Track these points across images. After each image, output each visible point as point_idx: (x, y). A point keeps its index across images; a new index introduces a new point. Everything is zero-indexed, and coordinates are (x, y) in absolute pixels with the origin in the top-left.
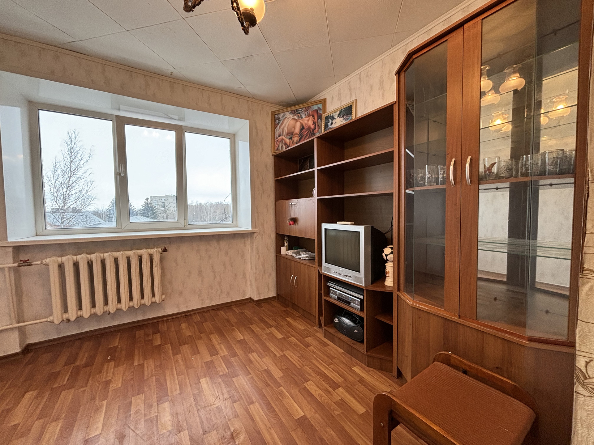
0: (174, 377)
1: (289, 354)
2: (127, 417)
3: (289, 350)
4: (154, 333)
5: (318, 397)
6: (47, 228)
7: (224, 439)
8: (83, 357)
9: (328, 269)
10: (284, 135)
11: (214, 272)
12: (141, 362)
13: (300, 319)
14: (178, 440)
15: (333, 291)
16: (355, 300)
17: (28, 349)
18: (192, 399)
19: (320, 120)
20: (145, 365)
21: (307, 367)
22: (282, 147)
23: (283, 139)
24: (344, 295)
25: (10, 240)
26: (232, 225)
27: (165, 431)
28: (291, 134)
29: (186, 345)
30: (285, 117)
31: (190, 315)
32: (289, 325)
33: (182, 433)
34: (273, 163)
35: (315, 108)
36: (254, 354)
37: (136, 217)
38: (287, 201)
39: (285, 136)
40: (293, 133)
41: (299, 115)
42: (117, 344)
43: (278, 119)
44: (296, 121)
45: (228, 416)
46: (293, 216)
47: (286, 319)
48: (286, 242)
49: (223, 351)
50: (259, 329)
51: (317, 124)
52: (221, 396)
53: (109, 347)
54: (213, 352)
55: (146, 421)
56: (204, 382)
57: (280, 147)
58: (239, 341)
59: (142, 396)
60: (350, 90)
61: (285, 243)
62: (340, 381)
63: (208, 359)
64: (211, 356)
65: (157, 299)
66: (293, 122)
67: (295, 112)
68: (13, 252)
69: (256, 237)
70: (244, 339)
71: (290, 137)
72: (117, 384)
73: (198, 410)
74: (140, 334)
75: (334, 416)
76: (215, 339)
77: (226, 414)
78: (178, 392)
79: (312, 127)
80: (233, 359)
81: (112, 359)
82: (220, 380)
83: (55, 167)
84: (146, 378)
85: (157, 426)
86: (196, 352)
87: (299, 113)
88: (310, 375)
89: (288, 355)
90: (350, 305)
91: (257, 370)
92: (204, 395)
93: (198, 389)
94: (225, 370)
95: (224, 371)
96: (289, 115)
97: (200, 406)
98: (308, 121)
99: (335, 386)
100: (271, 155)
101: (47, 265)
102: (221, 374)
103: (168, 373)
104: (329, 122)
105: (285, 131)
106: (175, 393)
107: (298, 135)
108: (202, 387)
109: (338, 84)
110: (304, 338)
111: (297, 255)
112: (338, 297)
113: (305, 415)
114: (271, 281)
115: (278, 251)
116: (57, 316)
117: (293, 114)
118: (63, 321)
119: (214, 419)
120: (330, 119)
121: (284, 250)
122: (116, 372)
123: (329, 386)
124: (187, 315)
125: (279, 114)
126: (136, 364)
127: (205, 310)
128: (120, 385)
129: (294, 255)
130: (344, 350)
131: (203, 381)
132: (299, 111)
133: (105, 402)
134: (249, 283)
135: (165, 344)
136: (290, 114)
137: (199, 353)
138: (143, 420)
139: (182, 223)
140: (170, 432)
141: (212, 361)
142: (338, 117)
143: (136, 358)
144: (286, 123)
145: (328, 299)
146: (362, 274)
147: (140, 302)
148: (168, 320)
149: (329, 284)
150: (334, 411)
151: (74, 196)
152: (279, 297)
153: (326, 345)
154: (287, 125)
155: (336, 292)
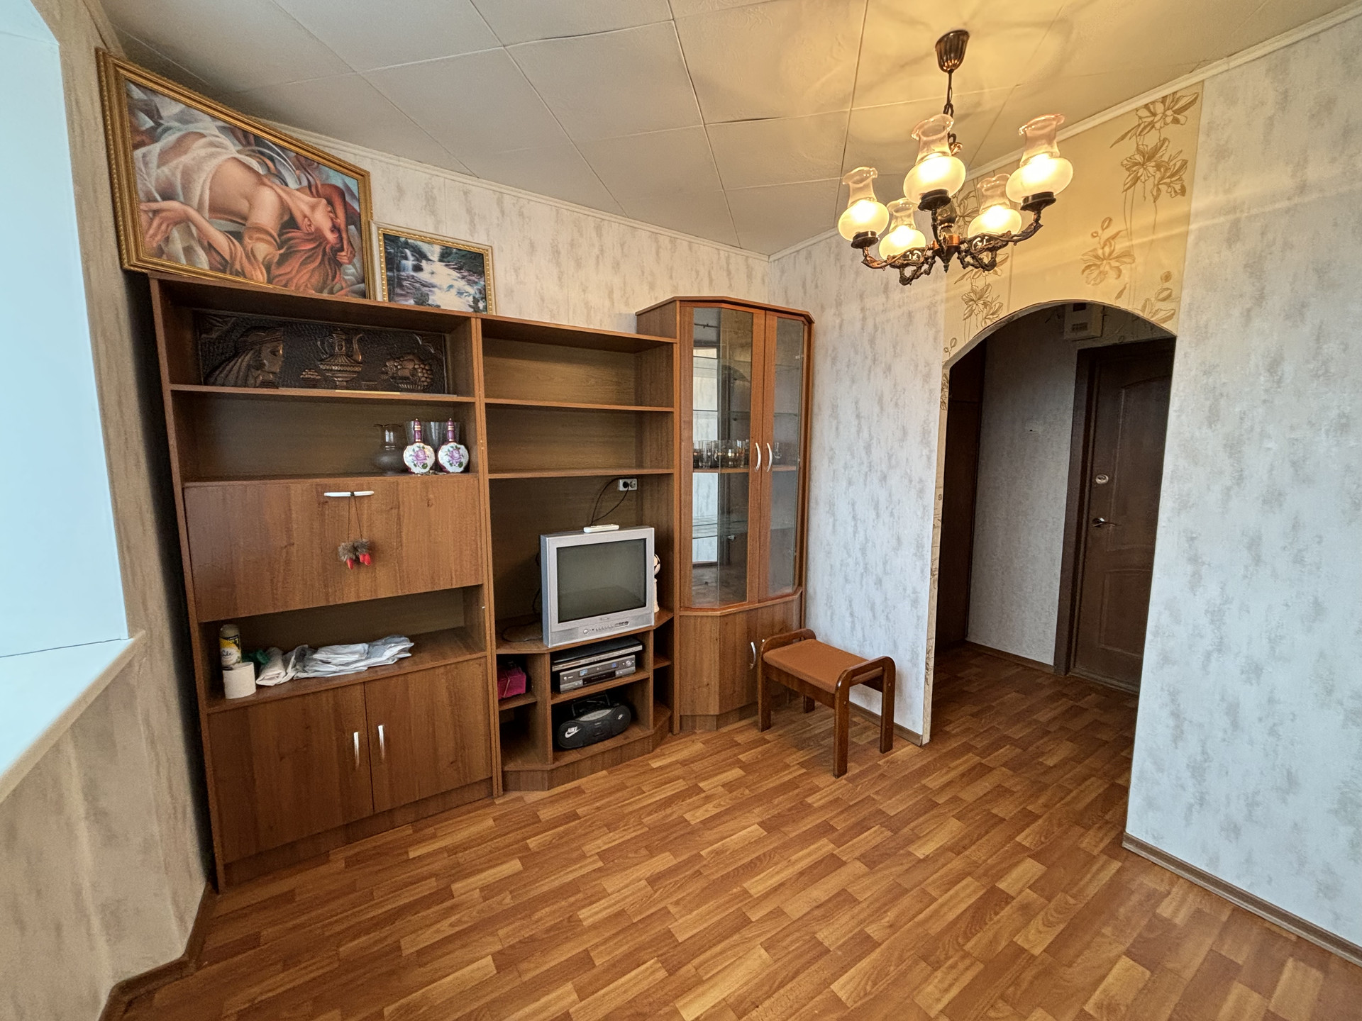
1: (599, 845)
3: (582, 846)
9: (569, 634)
10: (194, 205)
15: (570, 674)
16: (626, 661)
19: (353, 227)
23: (188, 219)
24: (600, 667)
30: (193, 128)
35: (336, 179)
36: (583, 913)
39: (200, 212)
40: (243, 217)
41: (270, 163)
43: (152, 113)
44: (258, 178)
51: (344, 236)
57: (178, 246)
67: (247, 141)
71: (228, 226)
79: (329, 236)
87: (271, 159)
89: (601, 847)
91: (650, 898)
96: (217, 133)
98: (313, 208)
104: (404, 258)
105: (201, 192)
110: (540, 821)
117: (241, 143)
120: (408, 252)
136: (220, 130)
144: (204, 158)
146: (649, 608)
149: (557, 668)
154: (207, 170)
155: (579, 672)
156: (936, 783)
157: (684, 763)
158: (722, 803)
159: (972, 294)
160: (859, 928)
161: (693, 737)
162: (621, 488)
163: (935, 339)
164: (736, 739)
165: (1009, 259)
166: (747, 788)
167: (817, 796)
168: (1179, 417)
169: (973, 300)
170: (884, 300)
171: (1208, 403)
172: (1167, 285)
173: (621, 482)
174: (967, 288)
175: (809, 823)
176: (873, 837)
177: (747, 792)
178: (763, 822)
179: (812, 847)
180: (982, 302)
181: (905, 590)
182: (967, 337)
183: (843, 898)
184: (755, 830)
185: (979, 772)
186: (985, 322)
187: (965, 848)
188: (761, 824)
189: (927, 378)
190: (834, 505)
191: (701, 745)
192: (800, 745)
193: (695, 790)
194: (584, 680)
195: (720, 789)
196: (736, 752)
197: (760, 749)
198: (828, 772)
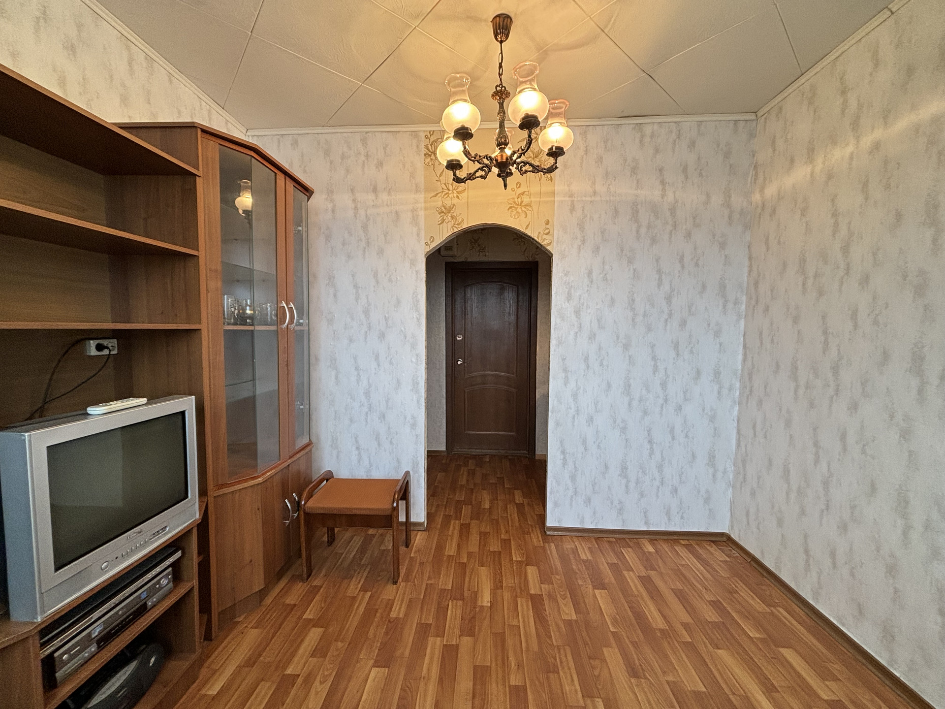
15: (75, 645)
16: (160, 580)
112: (100, 640)
146: (193, 498)
155: (90, 634)
156: (453, 550)
157: (250, 663)
158: (326, 673)
159: (443, 208)
160: (507, 687)
161: (240, 628)
162: (93, 352)
163: (418, 235)
164: (288, 601)
165: (466, 191)
166: (336, 641)
167: (395, 608)
168: (556, 296)
169: (443, 212)
170: (374, 198)
171: (567, 290)
172: (547, 226)
173: (93, 344)
174: (440, 204)
175: (409, 635)
176: (454, 612)
177: (340, 644)
178: (376, 661)
179: (428, 651)
180: (450, 215)
181: (405, 418)
182: (441, 237)
183: (480, 674)
184: (376, 674)
185: (465, 530)
186: (453, 230)
187: (501, 582)
188: (376, 665)
189: (413, 263)
190: (335, 360)
191: (256, 631)
192: (348, 575)
193: (288, 681)
194: (98, 643)
195: (313, 660)
196: (299, 614)
197: (317, 598)
198: (387, 582)
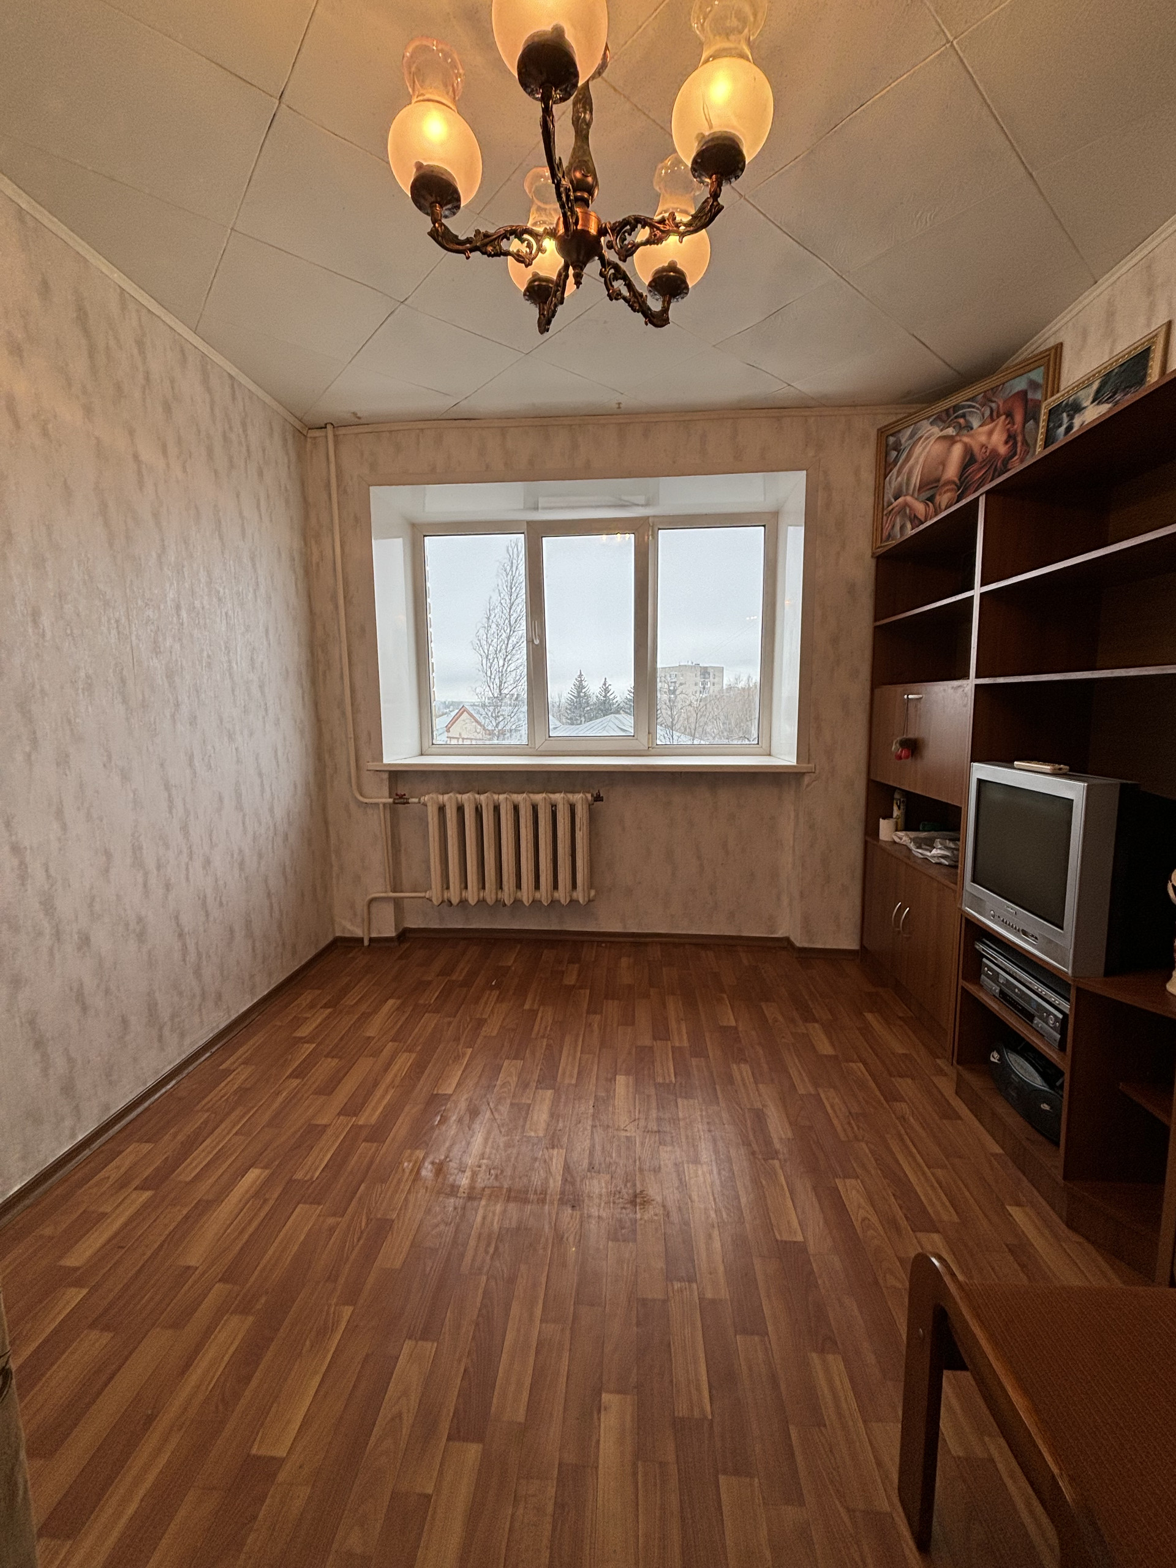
0: (575, 1052)
1: (831, 1099)
2: (490, 1087)
3: (835, 1088)
4: (571, 961)
5: (857, 1225)
6: (434, 742)
7: (619, 1198)
8: (463, 969)
9: (978, 903)
10: (911, 492)
11: (699, 858)
12: (536, 1007)
13: (906, 1028)
14: (547, 1157)
15: (990, 969)
16: (1049, 1013)
17: (404, 935)
18: (591, 1103)
19: (1032, 422)
20: (540, 1015)
21: (864, 1145)
22: (902, 527)
23: (906, 504)
24: (1020, 990)
25: (386, 761)
26: (758, 750)
27: (533, 1134)
28: (930, 487)
29: (616, 1002)
30: (917, 437)
31: (646, 944)
32: (866, 1031)
33: (555, 1152)
34: (873, 577)
35: (1020, 384)
36: (746, 1068)
37: (617, 716)
38: (900, 688)
39: (912, 496)
40: (938, 480)
41: (962, 421)
42: (510, 964)
43: (897, 447)
44: (951, 440)
45: (640, 1163)
46: (911, 736)
47: (866, 1014)
48: (899, 808)
49: (681, 1038)
50: (780, 1018)
51: (1019, 439)
52: (642, 1123)
53: (500, 964)
54: (661, 1032)
55: (512, 1104)
56: (622, 1084)
57: (897, 527)
58: (724, 1030)
59: (520, 1063)
60: (1150, 291)
61: (895, 808)
62: (945, 1218)
63: (647, 1041)
64: (655, 1038)
65: (580, 895)
66: (938, 448)
67: (948, 416)
68: (390, 778)
69: (808, 786)
70: (736, 1028)
71: (928, 494)
72: (491, 1029)
73: (594, 1126)
74: (548, 955)
75: (882, 1285)
76: (674, 1008)
77: (640, 1158)
78: (574, 1081)
79: (1003, 450)
80: (694, 1061)
81: (497, 986)
82: (653, 1091)
83: (488, 619)
84: (533, 1036)
85: (525, 1122)
86: (629, 1020)
87: (963, 416)
88: (863, 1166)
89: (828, 1099)
90: (1032, 1022)
91: (737, 1104)
92: (614, 1106)
93: (607, 1091)
94: (669, 1076)
95: (667, 1077)
96: (930, 427)
97: (600, 1120)
98: (990, 433)
99: (923, 1222)
100: (869, 553)
101: (425, 805)
102: (660, 1080)
103: (568, 1039)
104: (1060, 425)
105: (916, 479)
106: (567, 1081)
107: (956, 485)
108: (615, 1090)
109: (1105, 282)
110: (891, 1075)
111: (918, 848)
112: (1001, 992)
113: (804, 1242)
114: (849, 907)
115: (871, 831)
116: (435, 893)
117: (944, 422)
118: (443, 902)
119: (614, 1155)
120: (1065, 415)
121: (886, 830)
122: (496, 1010)
123: (906, 1216)
124: (638, 942)
125: (899, 431)
126: (527, 1007)
127: (676, 940)
128: (494, 1033)
129: (912, 846)
130: (1003, 1148)
131: (621, 1079)
132: (963, 407)
133: (469, 1051)
134: (785, 901)
135: (581, 988)
136: (932, 424)
137: (633, 1024)
138: (508, 1101)
139: (643, 743)
140: (540, 1139)
141: (651, 1048)
142: (1093, 402)
143: (530, 996)
144: (921, 453)
145: (972, 988)
146: (1067, 937)
147: (552, 896)
148: (602, 942)
149: (980, 947)
150: (888, 1276)
151: (514, 674)
152: (863, 955)
153: (948, 1114)
154: (921, 460)
155: (998, 973)
